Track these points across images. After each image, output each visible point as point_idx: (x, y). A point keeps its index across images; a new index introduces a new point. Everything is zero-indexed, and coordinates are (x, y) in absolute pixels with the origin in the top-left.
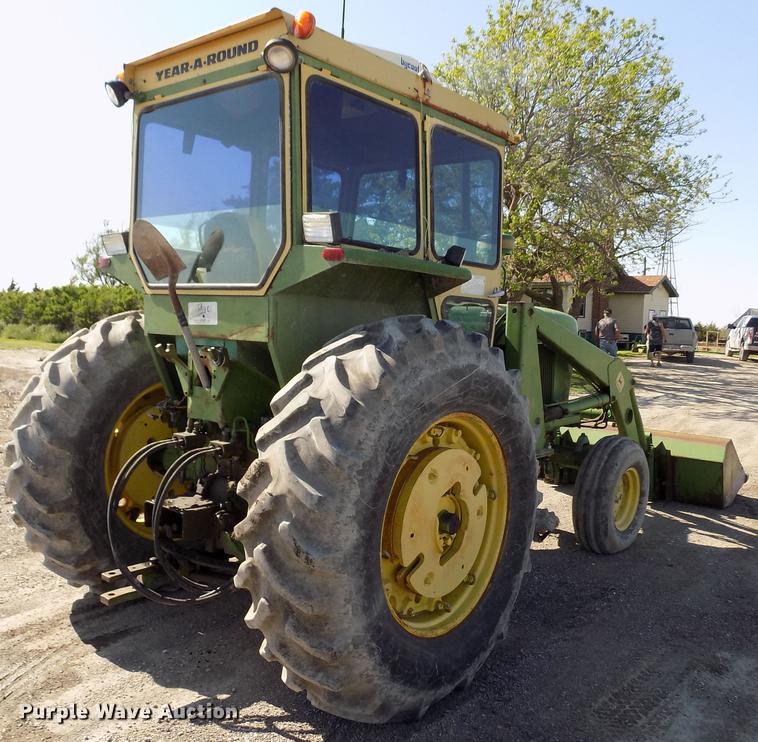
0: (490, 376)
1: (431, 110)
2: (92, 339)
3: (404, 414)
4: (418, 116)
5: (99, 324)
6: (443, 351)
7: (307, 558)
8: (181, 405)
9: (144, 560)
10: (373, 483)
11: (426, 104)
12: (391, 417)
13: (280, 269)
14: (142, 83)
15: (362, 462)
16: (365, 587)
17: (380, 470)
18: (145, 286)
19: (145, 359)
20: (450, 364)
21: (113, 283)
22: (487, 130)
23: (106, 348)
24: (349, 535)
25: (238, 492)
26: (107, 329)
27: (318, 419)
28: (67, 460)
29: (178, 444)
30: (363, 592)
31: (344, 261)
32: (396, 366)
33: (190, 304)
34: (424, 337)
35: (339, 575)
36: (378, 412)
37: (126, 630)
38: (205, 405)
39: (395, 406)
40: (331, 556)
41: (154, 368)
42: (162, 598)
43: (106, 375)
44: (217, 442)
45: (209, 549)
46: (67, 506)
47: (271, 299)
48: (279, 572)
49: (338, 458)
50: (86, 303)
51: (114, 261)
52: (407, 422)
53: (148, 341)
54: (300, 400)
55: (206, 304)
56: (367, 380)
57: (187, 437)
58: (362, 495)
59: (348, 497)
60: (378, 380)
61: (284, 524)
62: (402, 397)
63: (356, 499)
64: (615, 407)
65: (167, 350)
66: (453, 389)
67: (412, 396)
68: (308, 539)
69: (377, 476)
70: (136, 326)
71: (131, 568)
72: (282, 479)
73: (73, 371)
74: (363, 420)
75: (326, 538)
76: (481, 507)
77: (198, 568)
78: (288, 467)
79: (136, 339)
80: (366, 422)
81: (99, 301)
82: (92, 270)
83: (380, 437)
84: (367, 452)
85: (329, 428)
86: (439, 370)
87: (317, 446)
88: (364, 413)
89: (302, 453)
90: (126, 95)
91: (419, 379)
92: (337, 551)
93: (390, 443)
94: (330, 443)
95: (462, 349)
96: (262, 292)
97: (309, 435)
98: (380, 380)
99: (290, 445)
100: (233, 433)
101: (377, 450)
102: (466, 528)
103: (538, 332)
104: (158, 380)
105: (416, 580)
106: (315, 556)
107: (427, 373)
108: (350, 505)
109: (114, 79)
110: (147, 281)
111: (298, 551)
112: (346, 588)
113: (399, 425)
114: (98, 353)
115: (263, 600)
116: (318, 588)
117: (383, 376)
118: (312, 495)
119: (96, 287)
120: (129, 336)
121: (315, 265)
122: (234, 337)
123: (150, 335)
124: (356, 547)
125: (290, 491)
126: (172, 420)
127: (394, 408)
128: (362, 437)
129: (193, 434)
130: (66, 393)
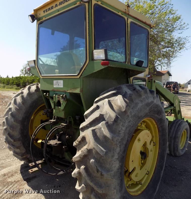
0: (157, 105)
1: (130, 16)
2: (25, 91)
3: (133, 120)
4: (126, 18)
5: (27, 87)
6: (144, 97)
7: (101, 174)
8: (51, 111)
9: (41, 159)
10: (124, 146)
11: (128, 14)
12: (130, 122)
13: (85, 69)
14: (39, 15)
15: (120, 138)
16: (120, 183)
17: (126, 141)
18: (40, 76)
19: (40, 97)
20: (147, 101)
21: (29, 75)
22: (145, 23)
23: (29, 94)
24: (116, 165)
25: (74, 145)
26: (29, 88)
27: (104, 122)
28: (18, 127)
29: (51, 124)
30: (120, 185)
31: (109, 65)
32: (130, 103)
33: (54, 81)
34: (137, 92)
35: (112, 179)
36: (125, 120)
37: (35, 176)
38: (59, 112)
39: (131, 117)
40: (110, 173)
41: (43, 99)
42: (47, 173)
43: (29, 102)
44: (63, 124)
45: (61, 157)
46: (19, 140)
47: (82, 79)
48: (90, 177)
49: (112, 137)
50: (23, 80)
51: (31, 69)
52: (134, 123)
53: (41, 92)
54: (96, 115)
55: (59, 81)
56: (120, 108)
57: (53, 122)
58: (120, 150)
59: (116, 151)
60: (125, 108)
61: (92, 160)
62: (133, 114)
63: (118, 152)
64: (174, 110)
65: (47, 95)
66: (147, 110)
67: (136, 113)
68: (101, 166)
69: (125, 143)
70: (37, 87)
71: (37, 162)
72: (91, 143)
73: (20, 101)
74: (120, 123)
75: (108, 166)
76: (151, 149)
77: (57, 162)
78: (93, 139)
79: (37, 91)
80: (121, 124)
81: (26, 80)
82: (24, 72)
83: (126, 129)
84: (122, 134)
85: (108, 126)
86: (143, 104)
87: (104, 132)
88: (121, 120)
89: (98, 134)
90: (35, 19)
91: (138, 107)
92: (112, 171)
93: (129, 131)
94: (109, 132)
95: (149, 95)
96: (78, 77)
97: (101, 128)
98: (126, 108)
99: (93, 131)
100: (68, 121)
101: (125, 134)
102: (148, 157)
103: (156, 88)
104: (44, 103)
105: (133, 176)
106: (104, 173)
107: (140, 105)
108: (116, 154)
109: (31, 14)
110: (41, 74)
111: (98, 171)
112: (114, 184)
113: (132, 124)
114: (27, 96)
115: (83, 185)
116: (104, 184)
117: (127, 106)
118: (103, 151)
119: (25, 76)
120: (36, 90)
121: (99, 67)
122: (69, 91)
123: (42, 90)
124: (118, 169)
125: (94, 148)
126: (48, 115)
127: (130, 118)
128: (120, 129)
129: (55, 121)
130: (18, 107)
